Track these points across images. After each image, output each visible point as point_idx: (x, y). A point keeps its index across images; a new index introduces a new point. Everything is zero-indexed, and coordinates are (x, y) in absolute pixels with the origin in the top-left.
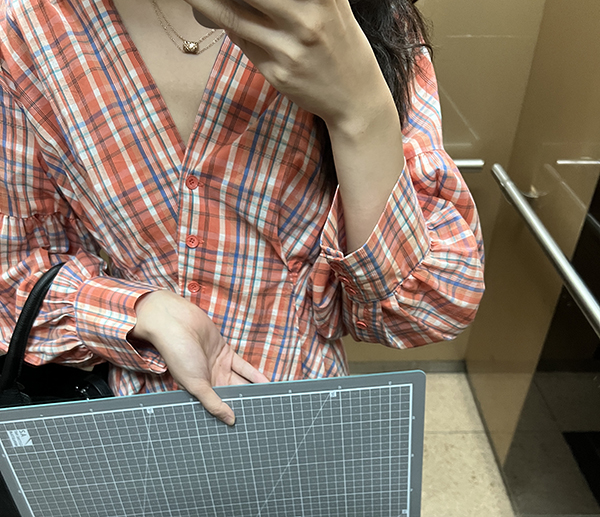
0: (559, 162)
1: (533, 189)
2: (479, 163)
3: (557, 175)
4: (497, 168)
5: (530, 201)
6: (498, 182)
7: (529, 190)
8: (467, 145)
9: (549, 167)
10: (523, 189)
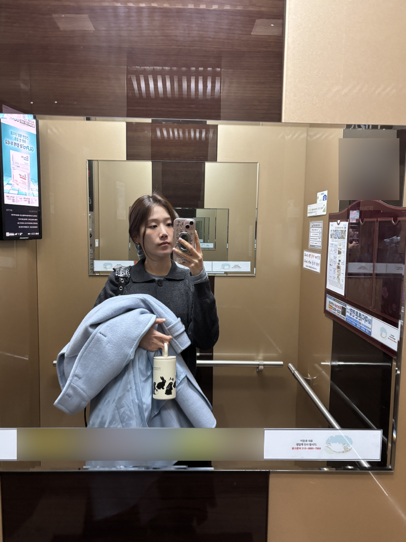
0: (322, 363)
1: (309, 375)
2: (282, 363)
3: (320, 369)
4: (290, 364)
5: (308, 381)
6: (291, 371)
7: (308, 376)
8: (275, 355)
9: (317, 365)
10: (304, 375)
